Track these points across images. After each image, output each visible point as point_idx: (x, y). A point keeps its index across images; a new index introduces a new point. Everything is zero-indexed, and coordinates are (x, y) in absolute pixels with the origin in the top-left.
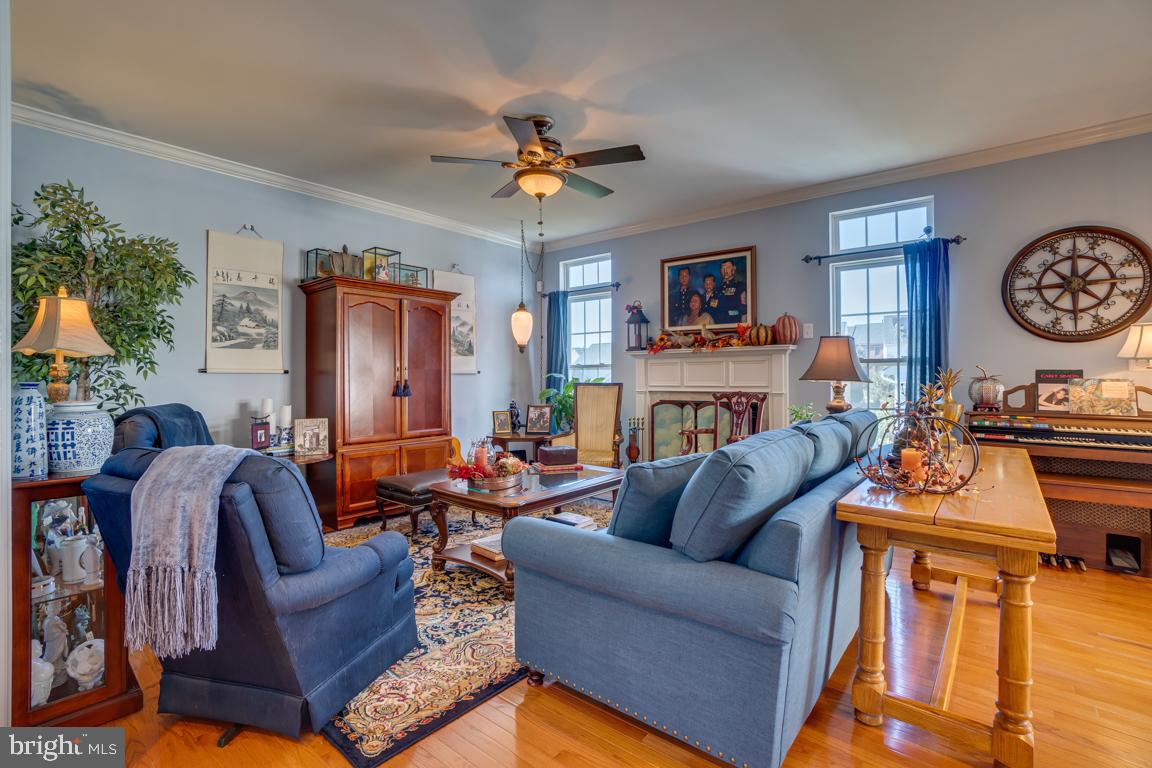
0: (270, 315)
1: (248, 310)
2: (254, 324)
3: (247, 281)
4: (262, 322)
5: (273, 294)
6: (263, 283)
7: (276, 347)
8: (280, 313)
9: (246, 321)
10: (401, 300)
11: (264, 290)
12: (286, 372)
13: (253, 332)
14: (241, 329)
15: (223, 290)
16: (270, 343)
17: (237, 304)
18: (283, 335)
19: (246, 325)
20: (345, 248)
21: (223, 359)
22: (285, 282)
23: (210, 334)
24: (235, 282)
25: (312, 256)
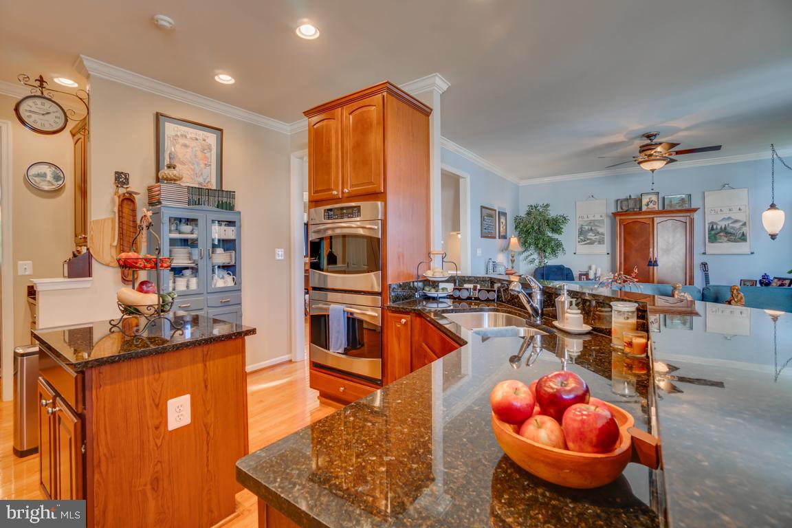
0: (601, 230)
1: (591, 229)
2: (593, 235)
3: (591, 218)
4: (597, 233)
5: (602, 222)
6: (597, 217)
7: (604, 243)
8: (605, 229)
9: (591, 234)
10: (653, 218)
11: (599, 220)
12: (608, 254)
13: (593, 238)
14: (588, 237)
15: (581, 223)
16: (601, 242)
17: (587, 228)
18: (607, 239)
19: (591, 235)
20: (630, 196)
21: (582, 249)
22: (607, 216)
23: (578, 240)
24: (586, 219)
25: (619, 202)
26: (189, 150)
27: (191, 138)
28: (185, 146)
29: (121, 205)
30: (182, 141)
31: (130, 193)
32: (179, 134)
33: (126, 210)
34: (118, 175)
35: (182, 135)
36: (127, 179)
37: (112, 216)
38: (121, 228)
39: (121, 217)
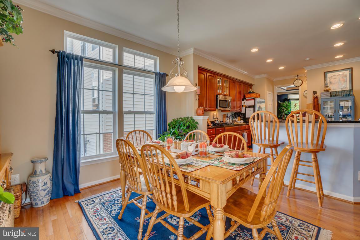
26: (337, 79)
27: (338, 75)
28: (335, 78)
29: (314, 100)
30: (333, 77)
31: (317, 96)
32: (332, 75)
33: (316, 100)
34: (314, 92)
35: (334, 76)
36: (316, 93)
37: (311, 102)
38: (314, 105)
39: (314, 102)
